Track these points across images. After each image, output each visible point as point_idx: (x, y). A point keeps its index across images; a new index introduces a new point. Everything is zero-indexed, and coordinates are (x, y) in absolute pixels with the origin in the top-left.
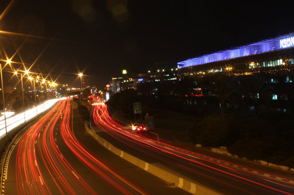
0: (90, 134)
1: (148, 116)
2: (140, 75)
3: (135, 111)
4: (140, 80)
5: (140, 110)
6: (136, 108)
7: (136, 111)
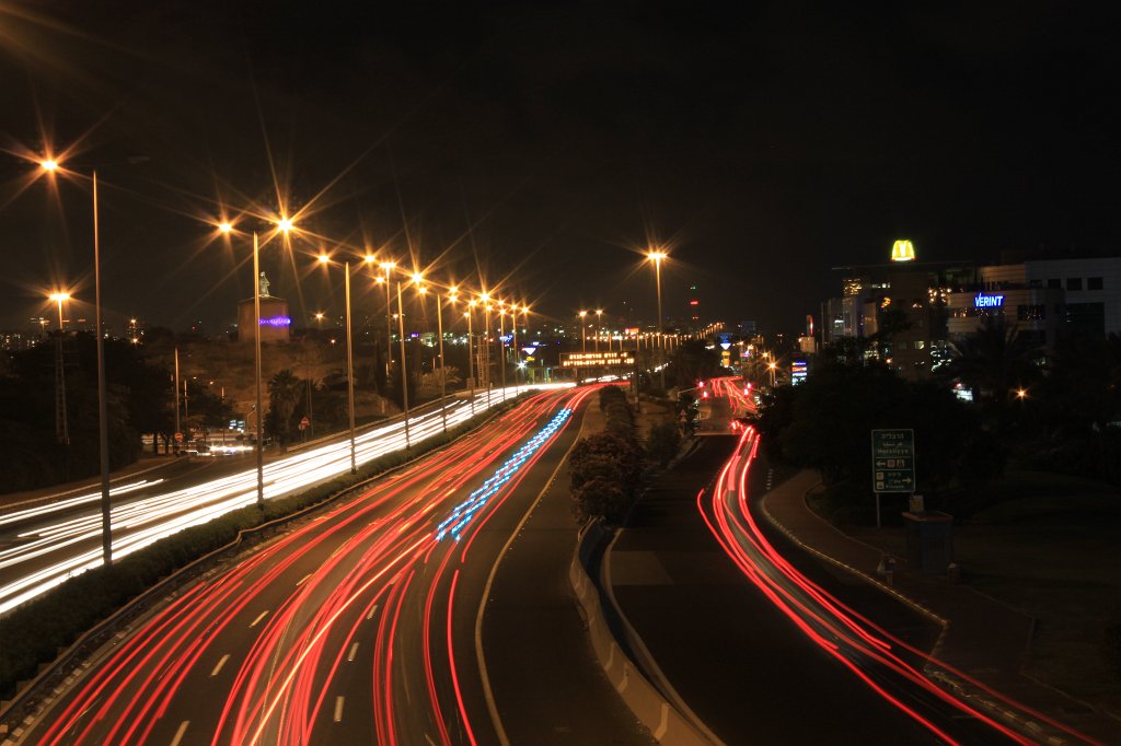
0: (573, 592)
1: (922, 509)
2: (989, 273)
3: (880, 476)
4: (984, 301)
5: (909, 475)
6: (886, 460)
7: (886, 481)
